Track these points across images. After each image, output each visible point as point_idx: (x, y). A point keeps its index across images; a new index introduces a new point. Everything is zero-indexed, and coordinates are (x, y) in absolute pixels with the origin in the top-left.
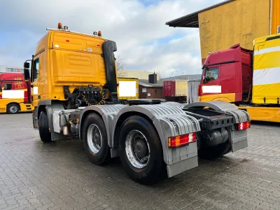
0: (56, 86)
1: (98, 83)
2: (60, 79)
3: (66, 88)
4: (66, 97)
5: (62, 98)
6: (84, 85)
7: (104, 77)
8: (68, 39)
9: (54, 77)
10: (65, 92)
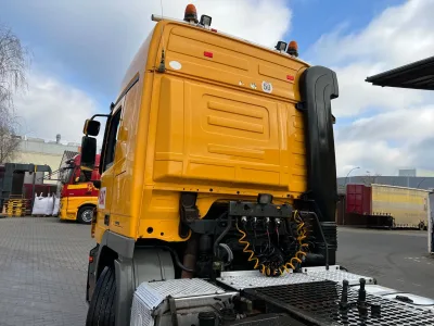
0: (156, 192)
1: (285, 189)
2: (174, 169)
3: (187, 200)
4: (182, 233)
5: (172, 236)
6: (244, 192)
7: (300, 171)
8: (209, 49)
9: (156, 159)
10: (182, 213)
